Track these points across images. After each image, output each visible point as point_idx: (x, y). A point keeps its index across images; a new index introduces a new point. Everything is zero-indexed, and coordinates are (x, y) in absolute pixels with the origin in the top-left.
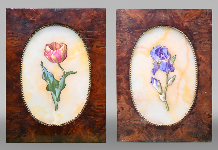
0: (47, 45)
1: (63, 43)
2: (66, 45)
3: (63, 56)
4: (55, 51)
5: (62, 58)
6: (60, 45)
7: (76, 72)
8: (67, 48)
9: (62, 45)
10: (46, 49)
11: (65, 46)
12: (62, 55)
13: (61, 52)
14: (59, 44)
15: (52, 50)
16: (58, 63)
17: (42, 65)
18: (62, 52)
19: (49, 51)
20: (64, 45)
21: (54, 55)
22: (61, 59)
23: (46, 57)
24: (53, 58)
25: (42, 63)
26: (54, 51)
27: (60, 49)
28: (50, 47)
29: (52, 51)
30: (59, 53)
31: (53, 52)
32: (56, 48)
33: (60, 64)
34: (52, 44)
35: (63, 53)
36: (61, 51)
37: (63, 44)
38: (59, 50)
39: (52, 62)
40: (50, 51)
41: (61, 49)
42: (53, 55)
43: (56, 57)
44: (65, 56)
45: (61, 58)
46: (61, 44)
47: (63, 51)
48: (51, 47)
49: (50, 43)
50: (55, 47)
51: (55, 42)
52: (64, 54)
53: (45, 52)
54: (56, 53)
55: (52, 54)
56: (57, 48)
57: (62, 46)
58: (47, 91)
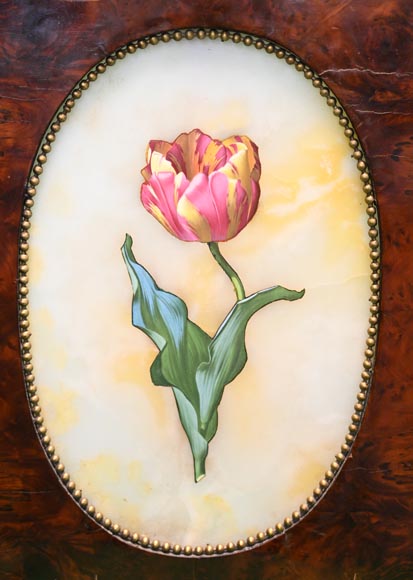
0: (154, 145)
1: (238, 138)
2: (256, 148)
3: (238, 205)
4: (198, 178)
5: (231, 217)
6: (225, 148)
7: (304, 290)
8: (258, 165)
9: (234, 146)
10: (148, 167)
11: (247, 151)
12: (232, 199)
13: (226, 185)
14: (219, 143)
15: (181, 174)
16: (213, 245)
17: (130, 256)
18: (233, 183)
19: (163, 177)
20: (242, 148)
21: (191, 199)
22: (229, 221)
23: (150, 211)
24: (184, 218)
25: (129, 241)
26: (189, 177)
27: (222, 170)
28: (168, 159)
29: (180, 178)
30: (219, 192)
31: (187, 186)
32: (200, 162)
33: (221, 245)
34: (181, 144)
35: (236, 191)
36: (227, 183)
37: (238, 144)
38: (219, 173)
39: (180, 238)
40: (171, 180)
41: (226, 169)
42: (184, 198)
43: (201, 213)
44: (247, 204)
45: (228, 216)
46: (227, 144)
47: (239, 181)
48: (175, 159)
49: (169, 135)
50: (194, 159)
51: (198, 131)
52: (241, 194)
53: (146, 183)
54: (200, 189)
55: (180, 195)
56: (206, 162)
57: (231, 155)
58: (156, 383)
